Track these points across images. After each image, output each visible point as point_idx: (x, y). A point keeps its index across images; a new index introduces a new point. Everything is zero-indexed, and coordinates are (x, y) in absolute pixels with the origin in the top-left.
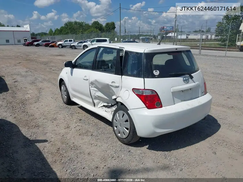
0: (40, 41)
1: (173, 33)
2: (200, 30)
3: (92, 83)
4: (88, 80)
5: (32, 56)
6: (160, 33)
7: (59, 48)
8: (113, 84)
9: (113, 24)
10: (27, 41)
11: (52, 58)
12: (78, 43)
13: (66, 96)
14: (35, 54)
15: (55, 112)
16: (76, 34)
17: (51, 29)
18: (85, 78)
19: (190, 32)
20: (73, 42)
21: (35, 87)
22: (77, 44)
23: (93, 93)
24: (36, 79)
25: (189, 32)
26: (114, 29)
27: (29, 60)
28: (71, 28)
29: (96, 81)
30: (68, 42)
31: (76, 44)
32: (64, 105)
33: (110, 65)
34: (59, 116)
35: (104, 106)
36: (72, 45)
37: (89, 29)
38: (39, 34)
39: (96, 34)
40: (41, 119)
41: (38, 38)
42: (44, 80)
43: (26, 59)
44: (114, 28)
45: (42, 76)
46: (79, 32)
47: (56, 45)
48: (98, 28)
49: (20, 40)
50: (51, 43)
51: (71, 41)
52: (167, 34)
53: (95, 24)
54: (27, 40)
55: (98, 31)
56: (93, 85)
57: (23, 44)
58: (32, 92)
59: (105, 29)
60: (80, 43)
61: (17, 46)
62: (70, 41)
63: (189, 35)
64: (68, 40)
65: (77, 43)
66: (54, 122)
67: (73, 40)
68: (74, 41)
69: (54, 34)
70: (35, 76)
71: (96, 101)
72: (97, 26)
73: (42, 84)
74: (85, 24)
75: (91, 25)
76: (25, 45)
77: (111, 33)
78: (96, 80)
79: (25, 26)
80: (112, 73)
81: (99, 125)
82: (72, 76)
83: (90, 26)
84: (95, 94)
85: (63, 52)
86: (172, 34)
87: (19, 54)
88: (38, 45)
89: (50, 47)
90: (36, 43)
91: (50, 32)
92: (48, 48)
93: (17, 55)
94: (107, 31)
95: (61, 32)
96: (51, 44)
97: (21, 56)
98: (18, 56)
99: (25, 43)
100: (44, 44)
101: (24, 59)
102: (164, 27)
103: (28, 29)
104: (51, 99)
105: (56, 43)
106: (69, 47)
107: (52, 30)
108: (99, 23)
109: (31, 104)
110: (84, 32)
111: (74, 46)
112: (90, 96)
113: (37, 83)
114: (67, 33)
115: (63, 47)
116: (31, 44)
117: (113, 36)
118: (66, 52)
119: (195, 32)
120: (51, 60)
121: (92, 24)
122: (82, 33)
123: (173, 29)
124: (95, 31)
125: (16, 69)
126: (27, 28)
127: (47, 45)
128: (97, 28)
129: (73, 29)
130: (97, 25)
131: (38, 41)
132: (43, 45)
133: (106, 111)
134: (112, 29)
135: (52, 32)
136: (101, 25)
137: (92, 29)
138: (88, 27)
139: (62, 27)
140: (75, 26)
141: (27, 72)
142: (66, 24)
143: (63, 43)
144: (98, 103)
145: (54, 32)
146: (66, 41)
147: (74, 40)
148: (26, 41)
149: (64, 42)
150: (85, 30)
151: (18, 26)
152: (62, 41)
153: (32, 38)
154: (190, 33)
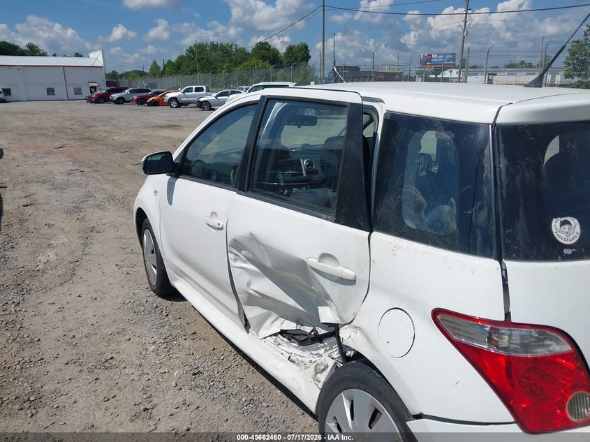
0: (127, 91)
1: (455, 71)
2: (522, 62)
3: (236, 245)
4: (222, 229)
5: (99, 129)
6: (423, 69)
7: (172, 107)
8: (327, 266)
9: (305, 48)
10: (96, 91)
11: (148, 134)
12: (218, 96)
13: (155, 268)
14: (109, 122)
15: (113, 329)
16: (213, 73)
17: (155, 63)
18: (215, 222)
19: (497, 67)
20: (204, 92)
21: (78, 223)
22: (214, 98)
23: (241, 281)
24: (89, 195)
25: (494, 68)
26: (307, 61)
27: (88, 139)
28: (203, 58)
29: (252, 237)
30: (193, 93)
31: (211, 97)
32: (151, 299)
33: (304, 163)
34: (123, 346)
35: (283, 333)
36: (202, 100)
37: (245, 60)
38: (126, 75)
39: (262, 72)
40: (59, 363)
41: (123, 83)
42: (112, 199)
43: (81, 137)
44: (307, 57)
45: (109, 187)
46: (222, 69)
47: (163, 99)
48: (269, 58)
49: (80, 88)
50: (153, 96)
51: (201, 90)
52: (437, 72)
53: (261, 49)
54: (97, 89)
55: (268, 66)
56: (243, 252)
57: (86, 99)
58: (66, 240)
59: (285, 61)
60: (221, 95)
61: (72, 104)
62: (197, 90)
63: (496, 75)
64: (194, 87)
65: (215, 94)
66: (103, 375)
67: (204, 87)
68: (208, 91)
69: (163, 74)
70: (89, 188)
71: (252, 313)
72: (266, 54)
73: (100, 213)
74: (236, 48)
75: (250, 50)
76: (90, 100)
77: (299, 71)
78: (252, 234)
79: (91, 55)
80: (322, 211)
81: (264, 404)
82: (171, 204)
83: (249, 54)
84: (248, 284)
85: (178, 118)
86: (451, 72)
87: (68, 124)
88: (121, 101)
89: (148, 105)
90: (115, 96)
91: (151, 70)
92: (144, 108)
93: (64, 126)
94: (289, 64)
95: (178, 68)
96: (151, 99)
97: (72, 127)
98: (64, 128)
99: (90, 95)
100: (135, 97)
101: (76, 137)
102: (431, 55)
103: (100, 63)
104: (116, 269)
105: (164, 95)
106: (195, 105)
107: (158, 64)
108: (270, 46)
109: (45, 289)
110: (232, 68)
111: (206, 102)
112: (230, 289)
113: (88, 210)
114: (193, 72)
115: (180, 105)
116: (103, 99)
117: (305, 78)
118: (185, 118)
119: (511, 66)
120: (145, 139)
121: (253, 49)
122: (228, 72)
123: (454, 60)
124: (260, 66)
125: (46, 163)
126: (96, 58)
127: (141, 101)
128: (264, 58)
129: (208, 61)
130: (264, 51)
131: (121, 90)
132: (133, 100)
133: (292, 358)
134: (302, 60)
135: (158, 68)
136: (276, 52)
137: (254, 61)
138: (243, 56)
139: (181, 58)
140: (213, 53)
141: (70, 173)
142: (191, 50)
143: (180, 96)
144: (261, 321)
145: (162, 69)
146: (187, 90)
147: (207, 88)
148: (93, 90)
149: (184, 92)
150: (237, 64)
151: (78, 55)
152: (179, 89)
153: (108, 84)
154: (496, 69)
